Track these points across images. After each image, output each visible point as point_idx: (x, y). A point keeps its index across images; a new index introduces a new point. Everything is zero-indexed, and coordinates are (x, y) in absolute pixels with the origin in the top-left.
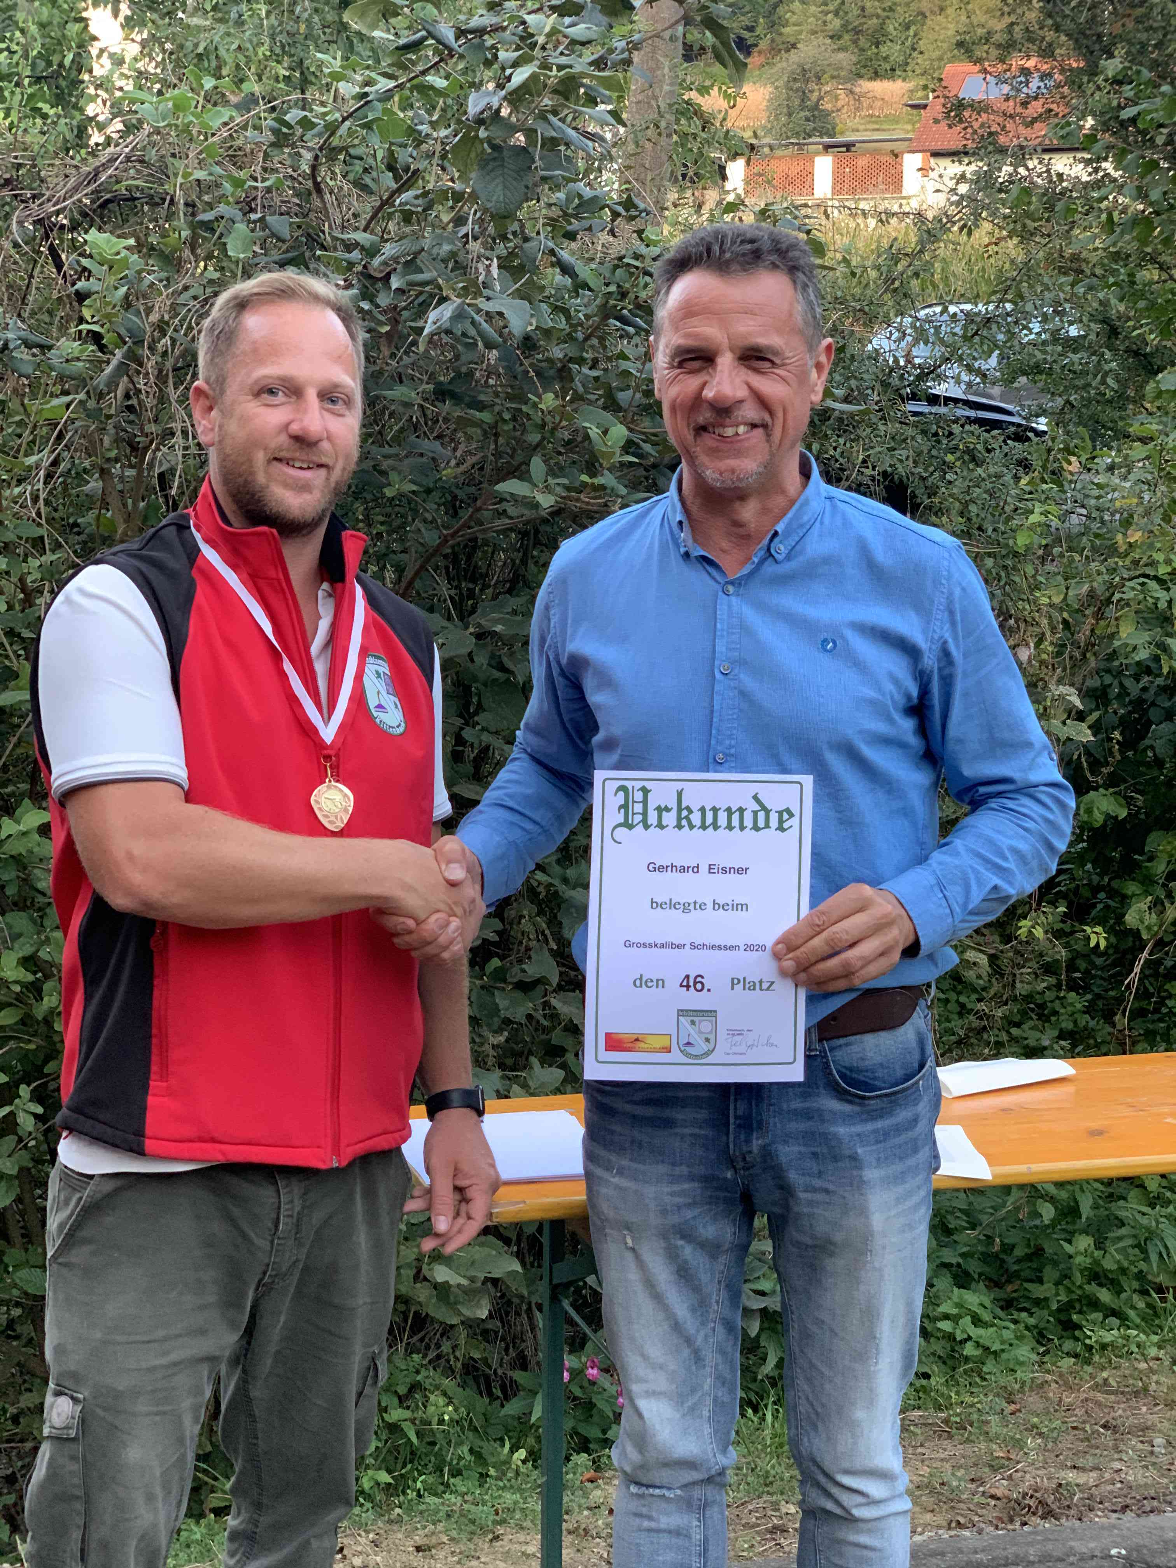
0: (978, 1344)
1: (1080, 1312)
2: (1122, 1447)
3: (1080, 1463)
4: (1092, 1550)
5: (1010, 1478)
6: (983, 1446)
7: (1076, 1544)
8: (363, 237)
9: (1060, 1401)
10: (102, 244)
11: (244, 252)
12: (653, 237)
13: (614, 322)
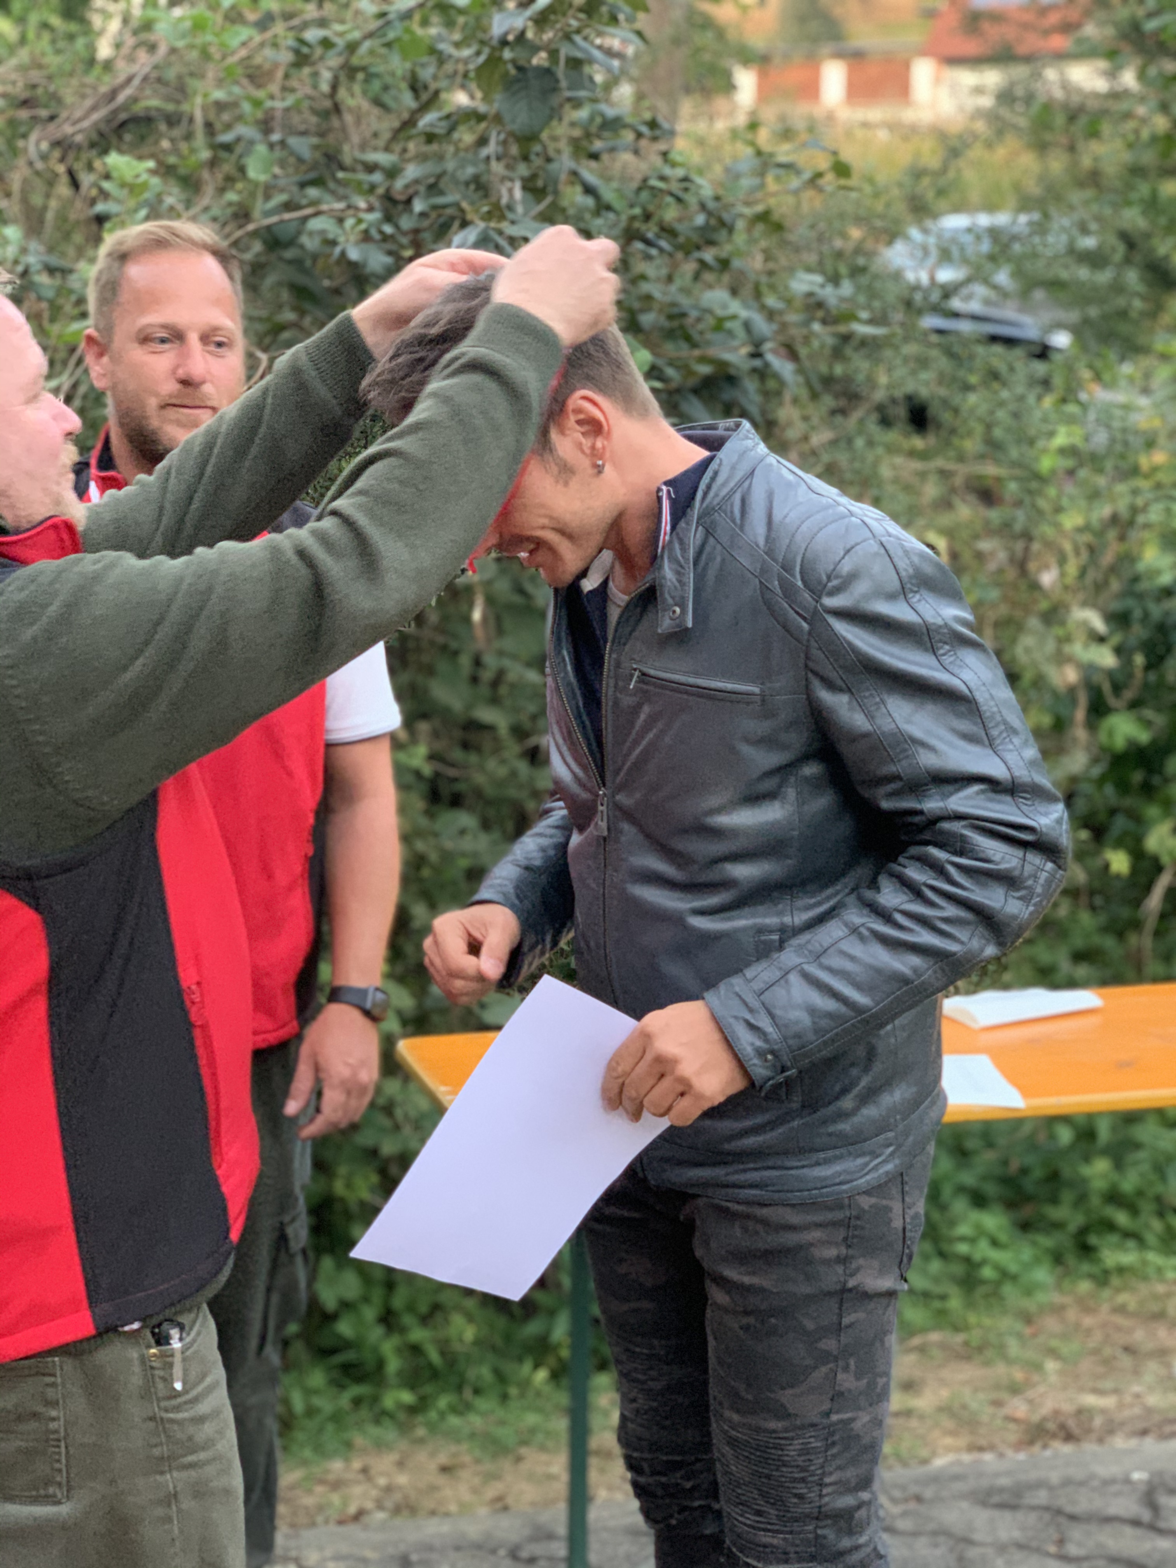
0: (995, 1267)
1: (1096, 1235)
2: (1141, 1369)
3: (1100, 1386)
4: (1112, 1475)
7: (1098, 1468)
8: (384, 158)
9: (1078, 1323)
10: (124, 168)
11: (264, 173)
12: (678, 159)
13: (639, 244)
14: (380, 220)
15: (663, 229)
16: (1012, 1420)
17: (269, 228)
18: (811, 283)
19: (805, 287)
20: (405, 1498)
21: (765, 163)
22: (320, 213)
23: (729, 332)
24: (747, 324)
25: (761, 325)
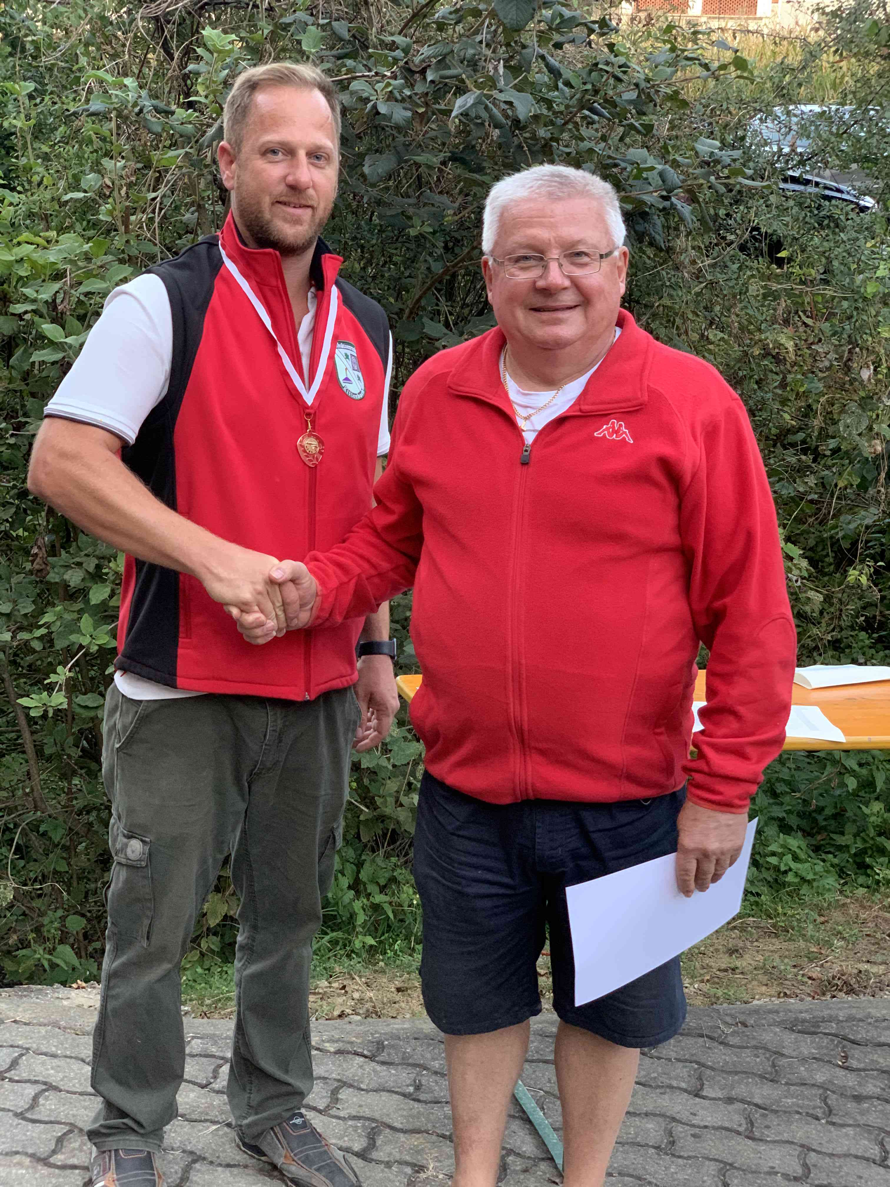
0: (796, 875)
3: (873, 959)
4: (884, 1015)
5: (822, 965)
6: (802, 944)
7: (873, 1012)
8: (399, 39)
9: (857, 915)
10: (215, 38)
11: (314, 47)
12: (622, 50)
13: (587, 112)
14: (402, 85)
15: (606, 101)
16: (810, 978)
18: (712, 146)
19: (706, 149)
20: (374, 1007)
21: (678, 56)
22: (355, 78)
23: (647, 179)
24: (661, 174)
25: (674, 176)
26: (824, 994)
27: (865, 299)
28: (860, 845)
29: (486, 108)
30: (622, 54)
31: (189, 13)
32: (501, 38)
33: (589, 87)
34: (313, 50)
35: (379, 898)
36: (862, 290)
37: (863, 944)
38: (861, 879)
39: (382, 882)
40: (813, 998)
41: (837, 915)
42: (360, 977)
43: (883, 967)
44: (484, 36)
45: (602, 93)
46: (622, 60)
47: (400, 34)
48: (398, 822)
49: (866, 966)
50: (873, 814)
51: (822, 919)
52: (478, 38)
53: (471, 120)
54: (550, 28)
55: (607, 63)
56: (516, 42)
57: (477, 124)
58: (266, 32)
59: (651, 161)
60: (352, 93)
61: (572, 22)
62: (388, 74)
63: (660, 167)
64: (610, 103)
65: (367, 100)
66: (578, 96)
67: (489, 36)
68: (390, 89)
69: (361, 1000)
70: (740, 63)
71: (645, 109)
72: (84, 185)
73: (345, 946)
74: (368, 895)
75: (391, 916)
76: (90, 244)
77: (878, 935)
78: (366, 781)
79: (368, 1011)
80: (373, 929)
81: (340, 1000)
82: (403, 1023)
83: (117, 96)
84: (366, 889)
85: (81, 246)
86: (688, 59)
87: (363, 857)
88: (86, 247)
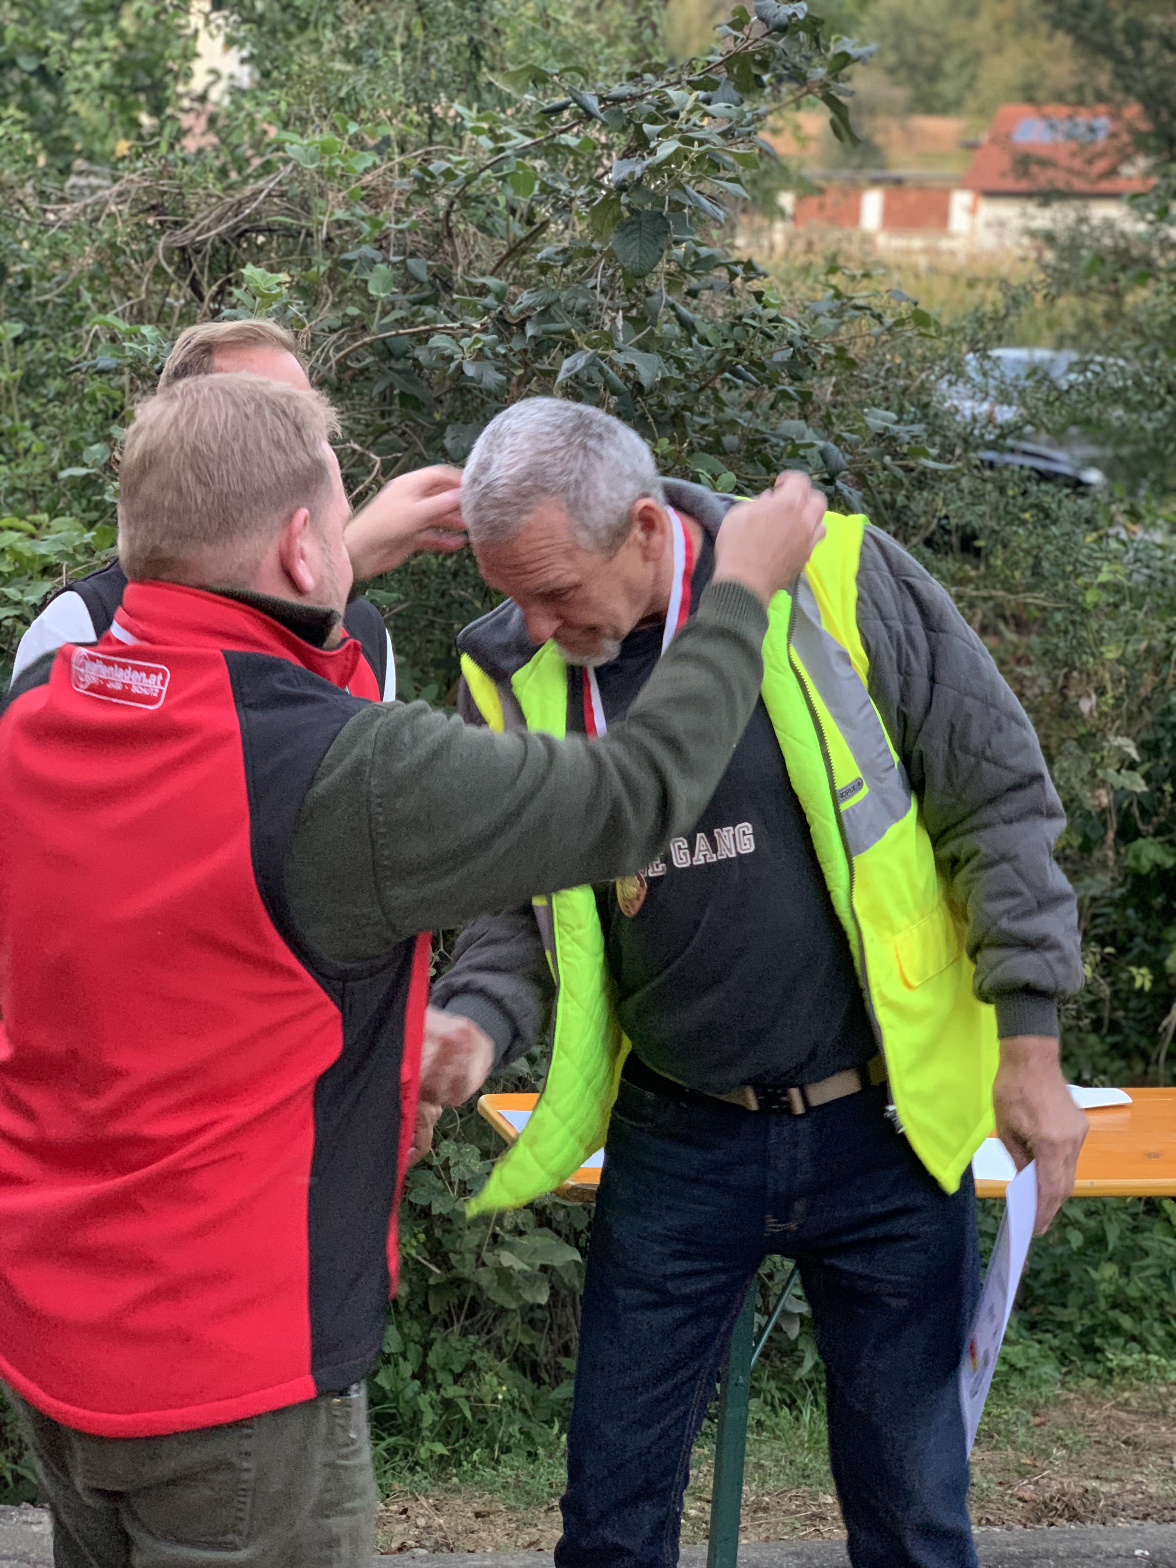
1: (1102, 1336)
2: (1143, 1461)
3: (1103, 1473)
4: (1117, 1550)
5: (1037, 1482)
6: (1010, 1453)
7: (1103, 1544)
8: (491, 282)
9: (1083, 1416)
10: (258, 278)
11: (384, 291)
12: (772, 301)
13: (727, 375)
14: (493, 340)
15: (752, 363)
16: (1020, 1499)
17: (383, 340)
18: (884, 419)
19: (879, 423)
20: (445, 1538)
21: (843, 304)
22: (435, 330)
23: (804, 457)
24: (823, 453)
25: (838, 456)
26: (1039, 1521)
27: (1084, 611)
28: (1087, 1321)
29: (601, 370)
30: (773, 306)
31: (224, 242)
32: (620, 283)
33: (730, 345)
34: (382, 295)
35: (452, 1391)
36: (1080, 599)
37: (1090, 1455)
38: (1089, 1367)
39: (458, 1369)
40: (1025, 1526)
41: (1057, 1415)
42: (427, 1497)
43: (1116, 1485)
44: (597, 280)
45: (747, 353)
46: (772, 312)
47: (492, 274)
48: (479, 1288)
49: (1095, 1484)
50: (1103, 1280)
51: (1037, 1420)
52: (591, 283)
53: (581, 384)
54: (683, 270)
55: (754, 317)
56: (639, 288)
57: (589, 389)
58: (323, 269)
59: (810, 436)
60: (431, 349)
61: (710, 263)
62: (477, 326)
63: (821, 444)
64: (757, 365)
65: (451, 358)
66: (717, 356)
67: (604, 281)
68: (479, 346)
69: (427, 1528)
70: (921, 319)
71: (801, 373)
72: (86, 458)
73: (406, 1455)
74: (438, 1387)
75: (468, 1415)
76: (93, 533)
77: (1110, 1442)
78: (438, 1233)
79: (437, 1542)
80: (444, 1434)
81: (400, 1528)
82: (483, 1559)
83: (131, 349)
84: (435, 1380)
85: (81, 536)
86: (857, 308)
87: (433, 1335)
88: (88, 536)
